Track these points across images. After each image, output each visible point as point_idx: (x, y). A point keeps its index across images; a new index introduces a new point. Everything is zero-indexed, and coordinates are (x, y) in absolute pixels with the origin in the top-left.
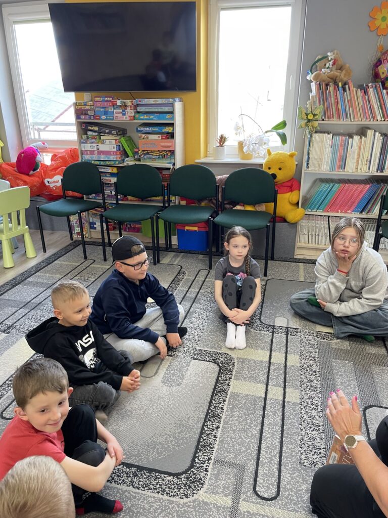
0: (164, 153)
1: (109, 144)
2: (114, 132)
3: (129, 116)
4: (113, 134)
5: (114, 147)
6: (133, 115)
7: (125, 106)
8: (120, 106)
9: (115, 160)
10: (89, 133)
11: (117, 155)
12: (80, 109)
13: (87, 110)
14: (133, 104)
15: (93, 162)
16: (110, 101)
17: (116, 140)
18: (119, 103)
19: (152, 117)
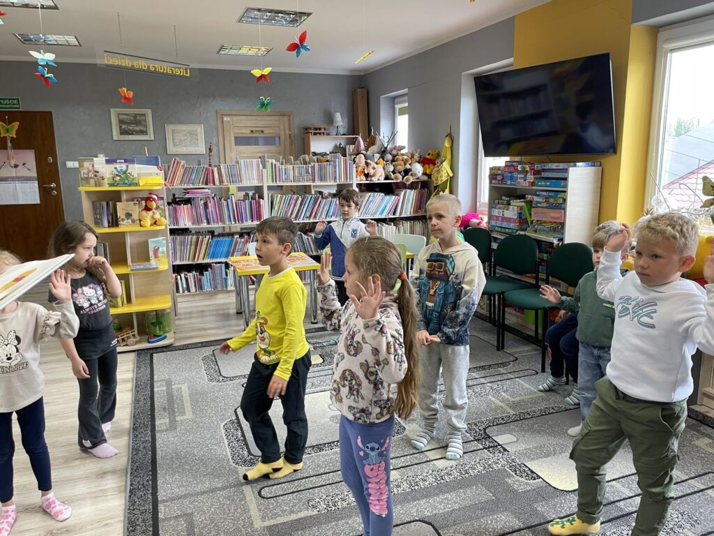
0: (555, 225)
1: (513, 211)
3: (530, 182)
5: (515, 215)
7: (525, 172)
8: (522, 172)
9: (513, 228)
11: (516, 222)
12: (494, 174)
13: (499, 175)
17: (518, 207)
18: (519, 168)
19: (548, 183)
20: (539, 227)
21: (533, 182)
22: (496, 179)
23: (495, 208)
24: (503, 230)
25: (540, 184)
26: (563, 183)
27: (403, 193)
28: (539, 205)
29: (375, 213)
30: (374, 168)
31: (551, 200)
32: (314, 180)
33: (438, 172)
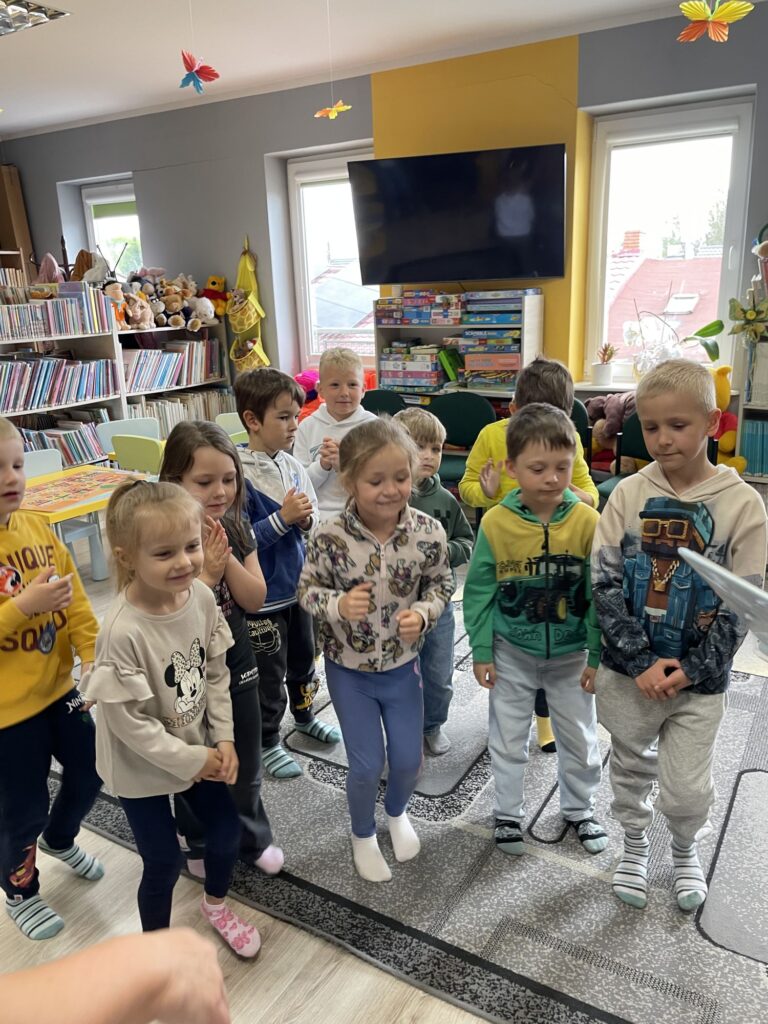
0: (503, 375)
1: (422, 361)
3: (454, 319)
5: (428, 366)
6: (459, 316)
7: (447, 305)
8: (441, 305)
9: (428, 385)
11: (431, 377)
12: (383, 310)
13: (393, 311)
14: (459, 301)
15: (395, 388)
16: (425, 297)
17: (432, 355)
18: (439, 299)
20: (475, 381)
21: (461, 319)
22: (391, 317)
23: (388, 359)
24: (409, 390)
25: (472, 320)
26: (513, 317)
27: (187, 348)
28: (470, 350)
29: (152, 385)
30: (142, 307)
31: (492, 342)
32: (48, 332)
33: (243, 311)
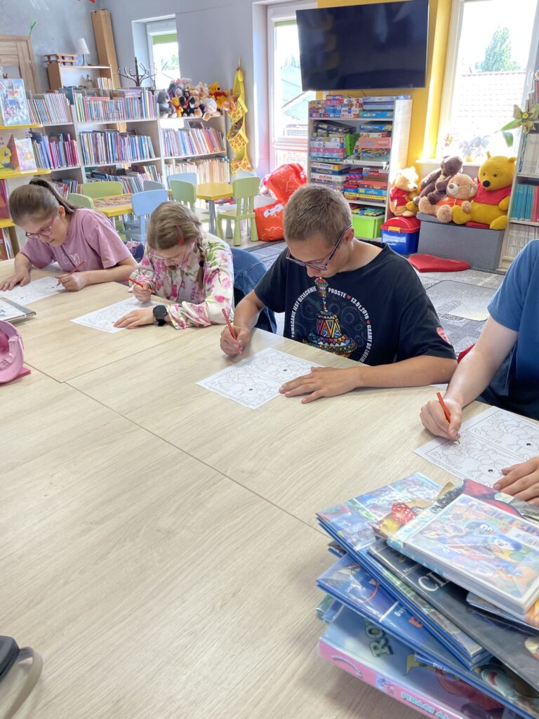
0: (380, 152)
1: (335, 142)
2: (340, 130)
3: (354, 114)
4: (340, 132)
5: (338, 145)
6: (358, 113)
7: (351, 105)
8: (347, 105)
9: (337, 157)
10: (319, 130)
11: (339, 152)
12: (314, 107)
13: (319, 108)
14: (358, 102)
15: (318, 159)
16: (338, 100)
17: (341, 138)
18: (345, 101)
19: (374, 115)
20: (364, 155)
22: (318, 112)
23: (315, 140)
24: (326, 161)
25: (365, 115)
26: (389, 114)
